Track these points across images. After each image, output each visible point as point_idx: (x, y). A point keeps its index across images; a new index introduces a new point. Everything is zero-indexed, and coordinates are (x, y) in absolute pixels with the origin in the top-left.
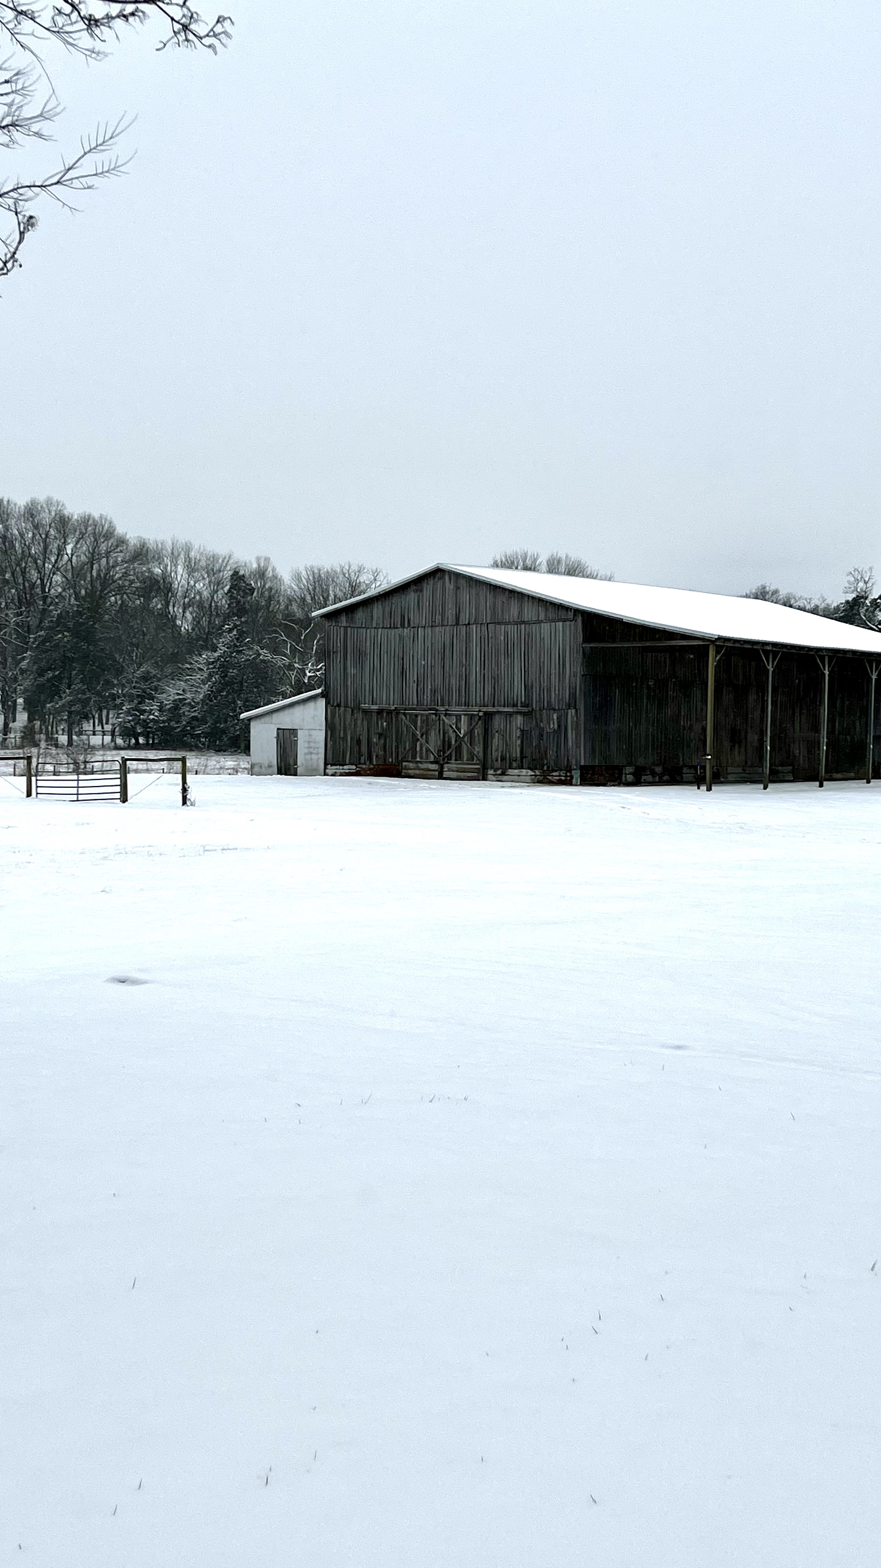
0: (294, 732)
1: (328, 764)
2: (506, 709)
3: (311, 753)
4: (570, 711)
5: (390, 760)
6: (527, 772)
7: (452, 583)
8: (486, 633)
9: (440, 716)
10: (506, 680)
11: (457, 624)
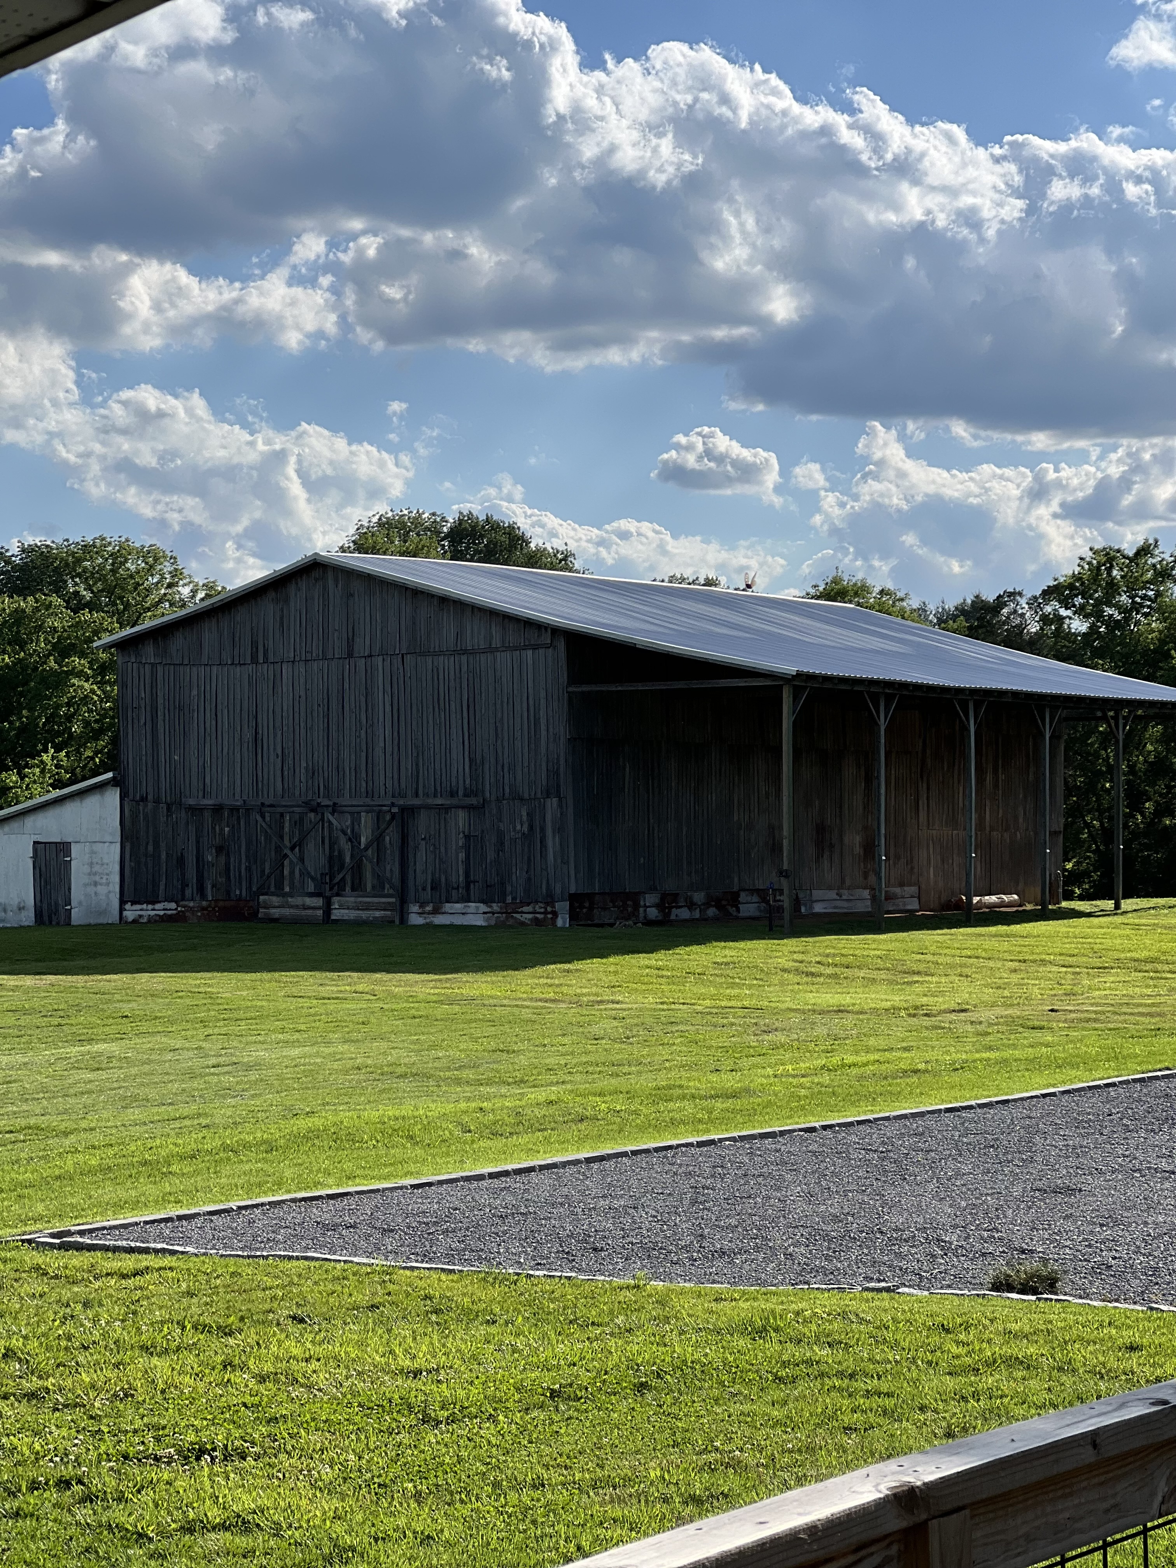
0: (63, 848)
1: (126, 902)
2: (439, 801)
3: (96, 884)
4: (548, 801)
5: (238, 892)
6: (477, 908)
7: (340, 586)
8: (401, 671)
9: (323, 814)
10: (437, 750)
11: (350, 655)
